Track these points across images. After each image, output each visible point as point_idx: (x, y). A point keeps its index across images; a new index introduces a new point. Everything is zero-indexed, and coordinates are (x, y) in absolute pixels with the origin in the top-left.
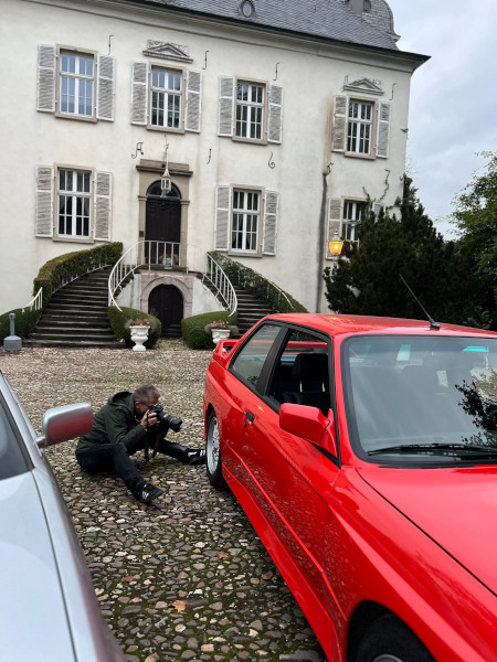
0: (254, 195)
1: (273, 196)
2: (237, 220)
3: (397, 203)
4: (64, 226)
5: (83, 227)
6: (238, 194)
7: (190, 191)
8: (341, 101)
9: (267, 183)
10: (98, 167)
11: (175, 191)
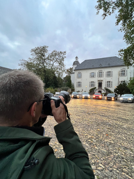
0: (110, 82)
1: (112, 82)
2: (108, 84)
3: (129, 81)
4: (92, 86)
5: (93, 86)
6: (108, 82)
7: (103, 82)
8: (120, 71)
9: (111, 80)
10: (94, 81)
11: (101, 82)
